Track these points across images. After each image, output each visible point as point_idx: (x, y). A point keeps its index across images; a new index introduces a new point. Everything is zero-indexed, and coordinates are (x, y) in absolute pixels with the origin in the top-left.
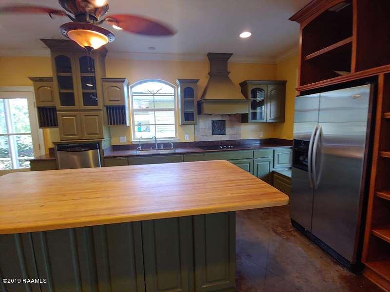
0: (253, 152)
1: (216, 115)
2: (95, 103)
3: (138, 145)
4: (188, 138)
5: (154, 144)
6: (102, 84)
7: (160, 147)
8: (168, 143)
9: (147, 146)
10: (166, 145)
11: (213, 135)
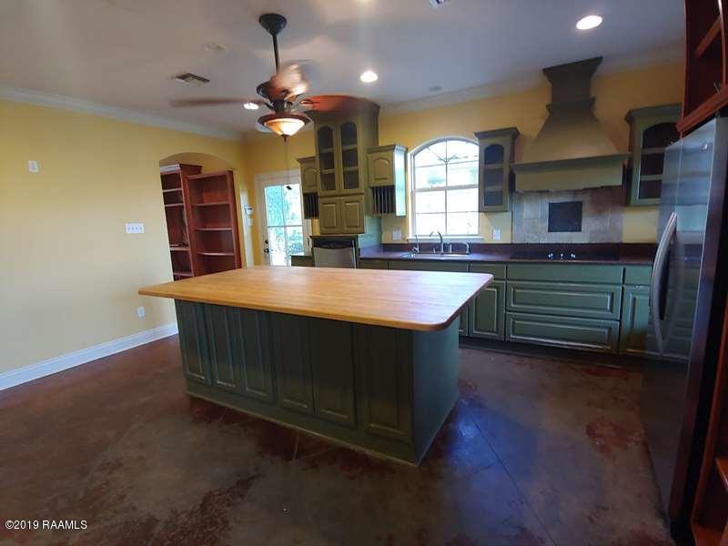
0: (624, 270)
1: (559, 193)
2: (356, 185)
3: (415, 245)
4: (498, 237)
5: (439, 245)
6: (367, 157)
7: (448, 250)
8: (462, 244)
9: (427, 247)
10: (458, 247)
11: (549, 231)
